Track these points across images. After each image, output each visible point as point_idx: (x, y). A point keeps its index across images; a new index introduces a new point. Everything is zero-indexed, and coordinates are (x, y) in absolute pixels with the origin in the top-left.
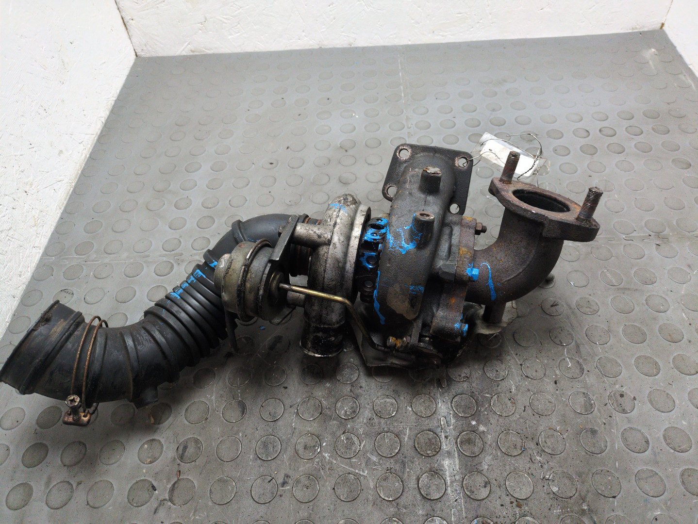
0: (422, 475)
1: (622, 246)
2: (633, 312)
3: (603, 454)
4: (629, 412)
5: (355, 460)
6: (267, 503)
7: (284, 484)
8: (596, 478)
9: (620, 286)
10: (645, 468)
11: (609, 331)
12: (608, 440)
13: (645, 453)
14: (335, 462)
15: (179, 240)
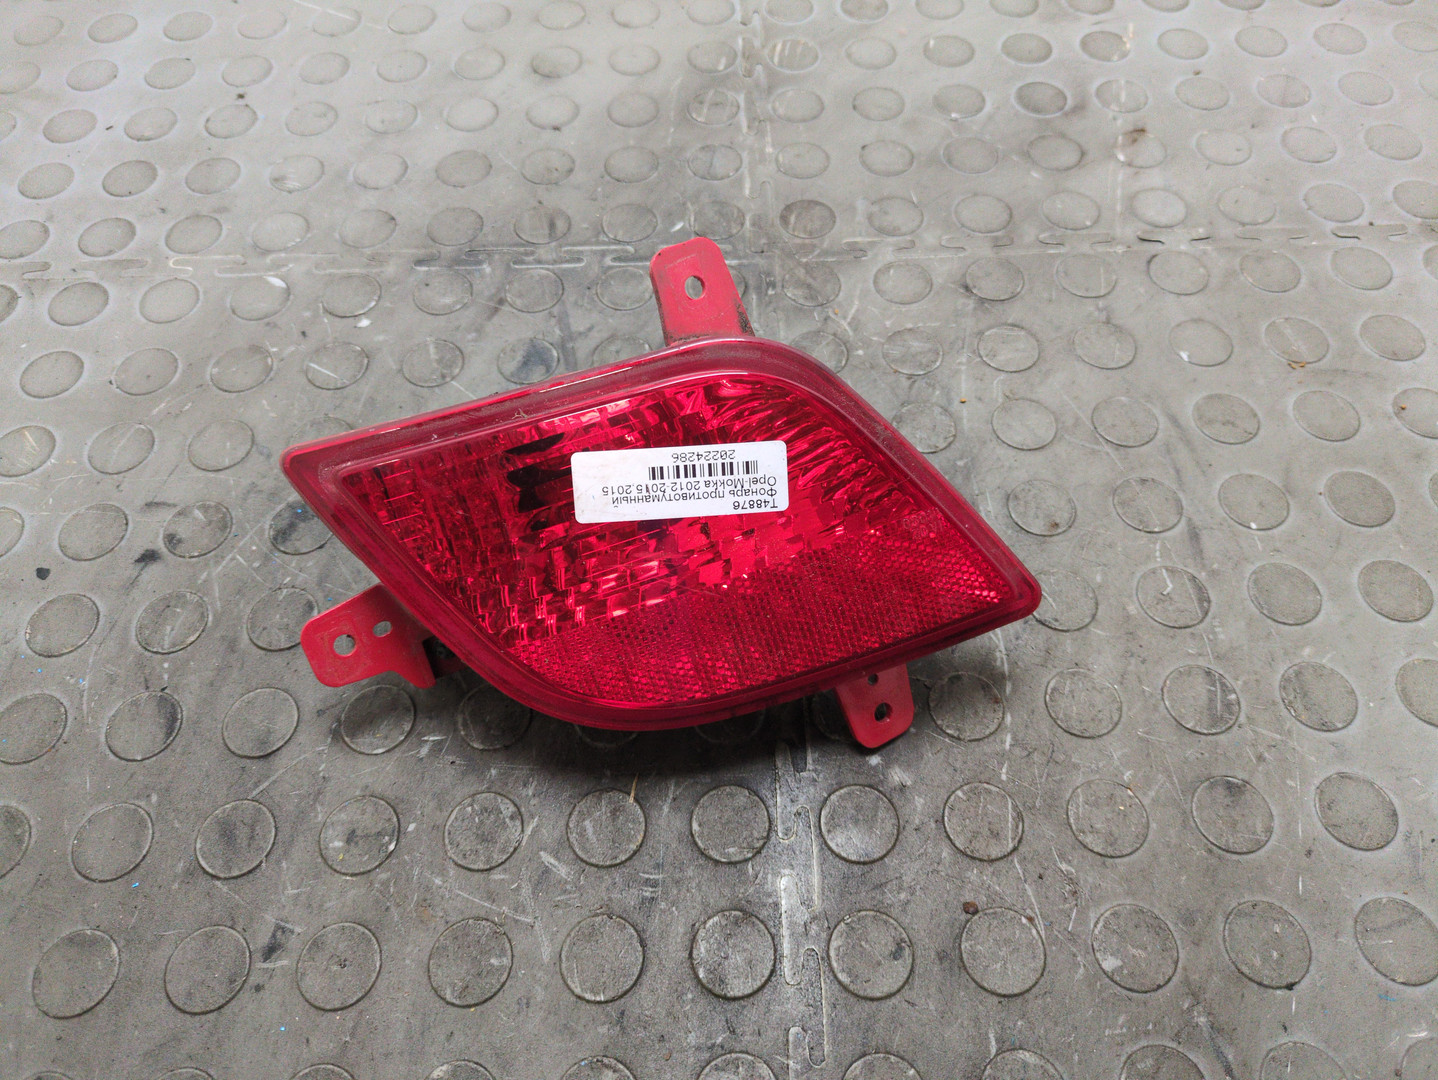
0: (705, 923)
1: (1329, 255)
2: (1357, 437)
3: (1262, 852)
4: (1340, 725)
5: (502, 877)
6: (212, 1011)
7: (270, 951)
8: (1237, 929)
9: (1321, 363)
10: (1382, 895)
11: (1288, 490)
12: (1274, 813)
13: (1387, 849)
14: (438, 881)
15: (44, 226)
